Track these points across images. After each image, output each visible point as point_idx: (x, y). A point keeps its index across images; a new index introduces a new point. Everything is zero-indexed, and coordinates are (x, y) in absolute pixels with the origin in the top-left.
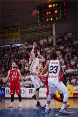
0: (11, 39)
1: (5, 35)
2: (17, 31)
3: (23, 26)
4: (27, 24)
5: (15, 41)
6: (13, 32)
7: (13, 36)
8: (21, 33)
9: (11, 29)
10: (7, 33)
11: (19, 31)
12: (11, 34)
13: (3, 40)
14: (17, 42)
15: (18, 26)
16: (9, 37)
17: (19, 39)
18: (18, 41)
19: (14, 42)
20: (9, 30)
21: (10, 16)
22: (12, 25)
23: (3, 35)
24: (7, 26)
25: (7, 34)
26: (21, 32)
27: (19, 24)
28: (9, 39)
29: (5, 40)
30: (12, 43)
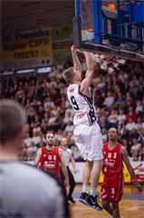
0: (34, 58)
1: (24, 50)
2: (46, 42)
3: (57, 32)
4: (64, 29)
5: (43, 62)
6: (38, 44)
7: (40, 53)
8: (54, 47)
9: (34, 39)
10: (28, 45)
11: (50, 42)
12: (35, 49)
13: (21, 60)
14: (46, 64)
15: (47, 33)
16: (32, 53)
17: (51, 58)
18: (48, 62)
19: (40, 64)
20: (32, 41)
21: (29, 14)
22: (37, 30)
23: (20, 51)
24: (27, 32)
25: (28, 49)
26: (53, 44)
27: (49, 29)
28: (30, 59)
29: (25, 60)
30: (36, 65)
